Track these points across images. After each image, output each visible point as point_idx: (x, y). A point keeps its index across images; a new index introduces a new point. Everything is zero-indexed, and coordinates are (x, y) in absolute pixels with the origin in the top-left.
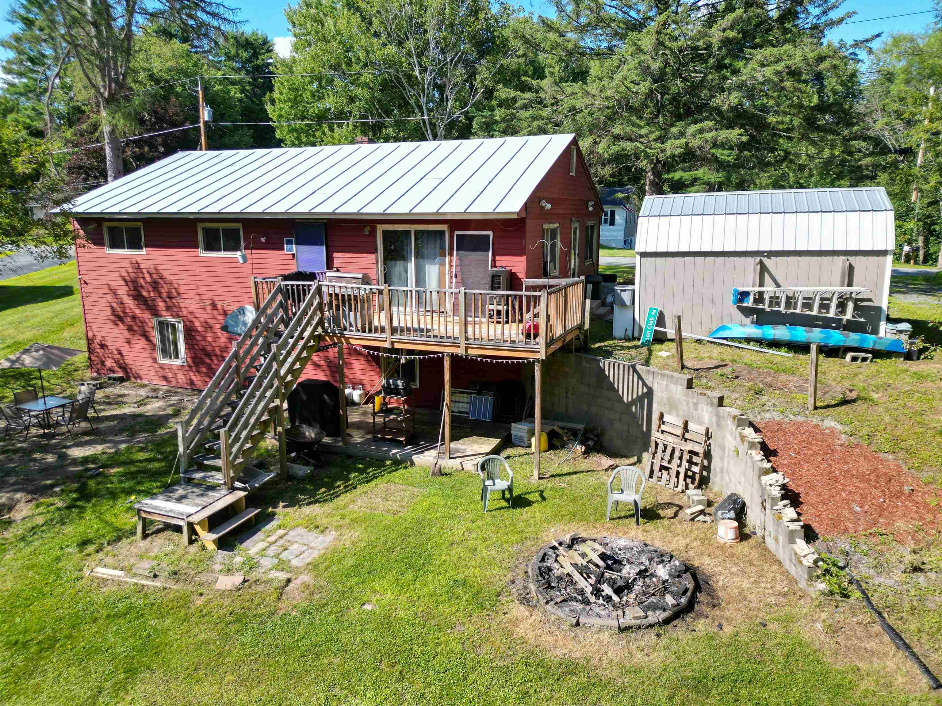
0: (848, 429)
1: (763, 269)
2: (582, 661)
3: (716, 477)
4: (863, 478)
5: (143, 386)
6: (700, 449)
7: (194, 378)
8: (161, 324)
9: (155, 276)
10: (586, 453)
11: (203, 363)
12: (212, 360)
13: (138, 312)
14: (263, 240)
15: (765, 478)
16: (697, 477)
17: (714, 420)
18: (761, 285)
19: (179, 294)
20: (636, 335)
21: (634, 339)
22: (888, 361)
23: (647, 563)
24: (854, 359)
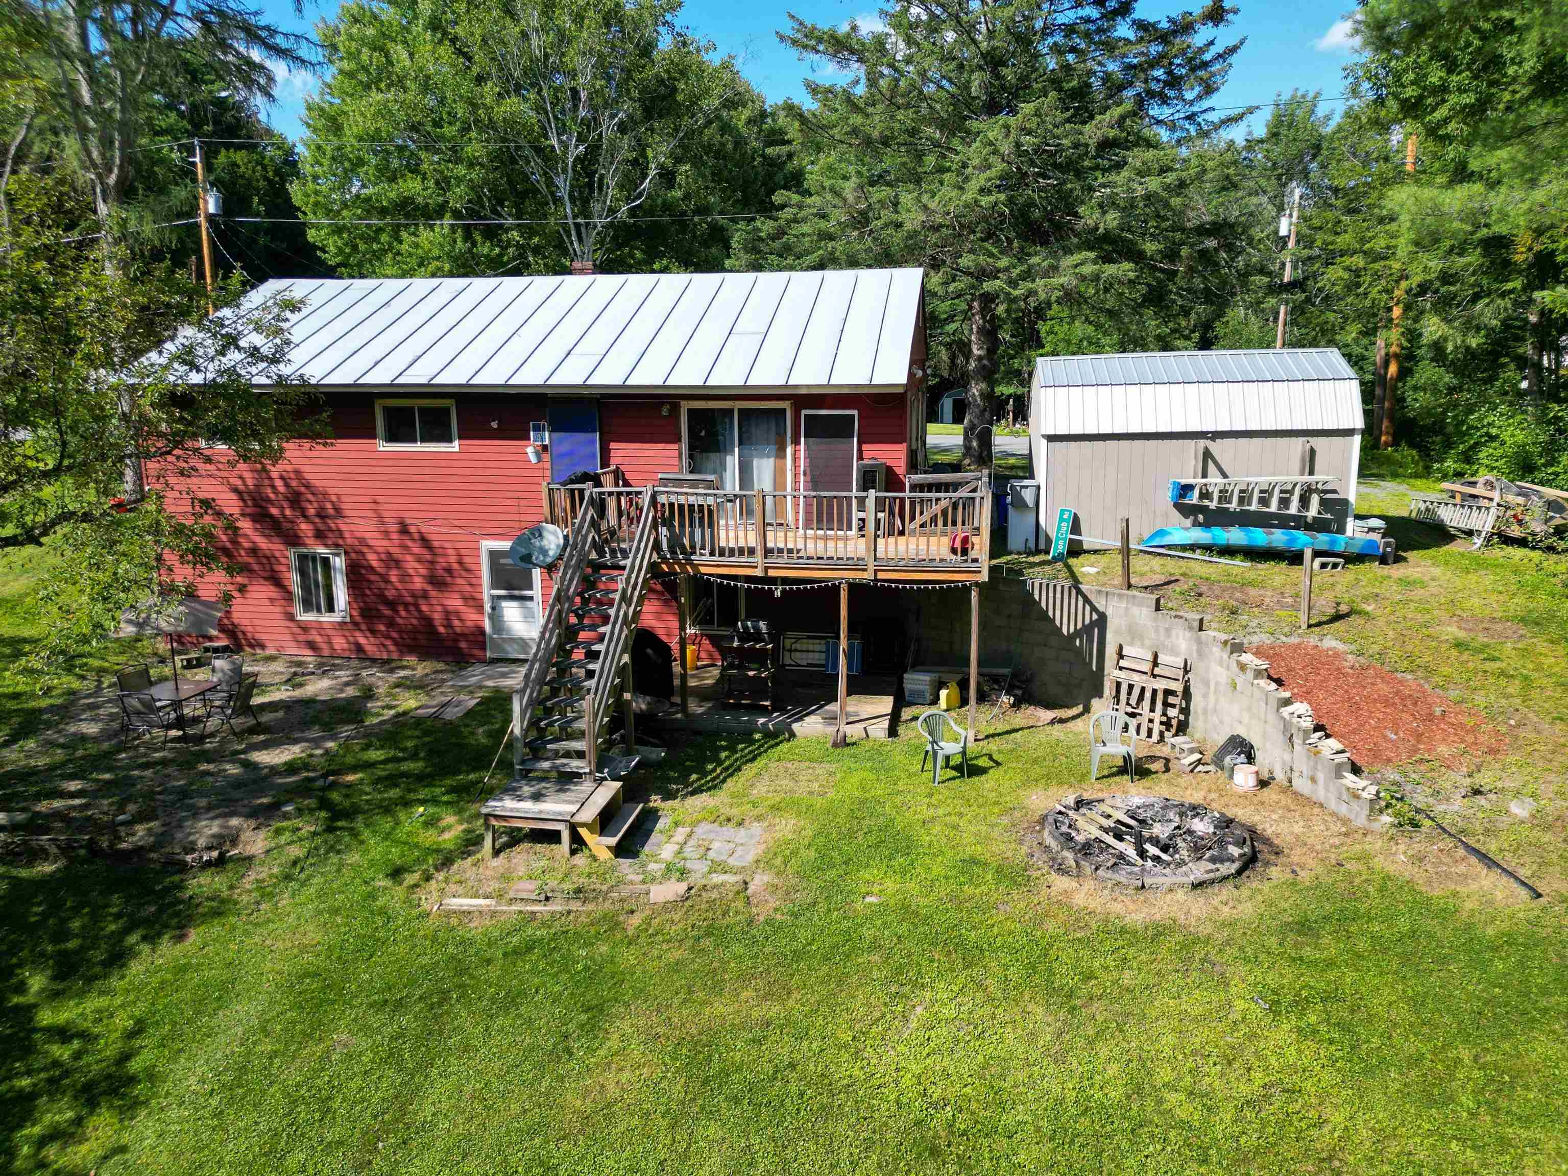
0: (1352, 647)
1: (1207, 455)
2: (1168, 922)
3: (1197, 719)
4: (1387, 702)
5: (272, 659)
6: (1177, 687)
7: (362, 640)
8: (303, 558)
9: (294, 483)
10: (1016, 705)
11: (380, 616)
12: (397, 612)
13: (262, 542)
14: (494, 425)
15: (1286, 711)
16: (1174, 722)
17: (1194, 648)
18: (1204, 476)
19: (338, 510)
20: (1042, 546)
21: (1038, 552)
22: (1362, 566)
23: (1177, 818)
24: (1323, 566)
